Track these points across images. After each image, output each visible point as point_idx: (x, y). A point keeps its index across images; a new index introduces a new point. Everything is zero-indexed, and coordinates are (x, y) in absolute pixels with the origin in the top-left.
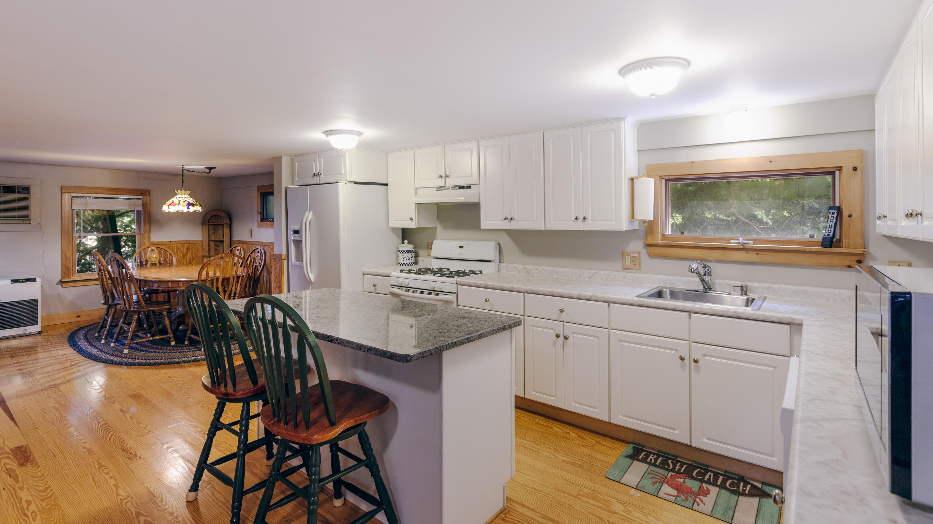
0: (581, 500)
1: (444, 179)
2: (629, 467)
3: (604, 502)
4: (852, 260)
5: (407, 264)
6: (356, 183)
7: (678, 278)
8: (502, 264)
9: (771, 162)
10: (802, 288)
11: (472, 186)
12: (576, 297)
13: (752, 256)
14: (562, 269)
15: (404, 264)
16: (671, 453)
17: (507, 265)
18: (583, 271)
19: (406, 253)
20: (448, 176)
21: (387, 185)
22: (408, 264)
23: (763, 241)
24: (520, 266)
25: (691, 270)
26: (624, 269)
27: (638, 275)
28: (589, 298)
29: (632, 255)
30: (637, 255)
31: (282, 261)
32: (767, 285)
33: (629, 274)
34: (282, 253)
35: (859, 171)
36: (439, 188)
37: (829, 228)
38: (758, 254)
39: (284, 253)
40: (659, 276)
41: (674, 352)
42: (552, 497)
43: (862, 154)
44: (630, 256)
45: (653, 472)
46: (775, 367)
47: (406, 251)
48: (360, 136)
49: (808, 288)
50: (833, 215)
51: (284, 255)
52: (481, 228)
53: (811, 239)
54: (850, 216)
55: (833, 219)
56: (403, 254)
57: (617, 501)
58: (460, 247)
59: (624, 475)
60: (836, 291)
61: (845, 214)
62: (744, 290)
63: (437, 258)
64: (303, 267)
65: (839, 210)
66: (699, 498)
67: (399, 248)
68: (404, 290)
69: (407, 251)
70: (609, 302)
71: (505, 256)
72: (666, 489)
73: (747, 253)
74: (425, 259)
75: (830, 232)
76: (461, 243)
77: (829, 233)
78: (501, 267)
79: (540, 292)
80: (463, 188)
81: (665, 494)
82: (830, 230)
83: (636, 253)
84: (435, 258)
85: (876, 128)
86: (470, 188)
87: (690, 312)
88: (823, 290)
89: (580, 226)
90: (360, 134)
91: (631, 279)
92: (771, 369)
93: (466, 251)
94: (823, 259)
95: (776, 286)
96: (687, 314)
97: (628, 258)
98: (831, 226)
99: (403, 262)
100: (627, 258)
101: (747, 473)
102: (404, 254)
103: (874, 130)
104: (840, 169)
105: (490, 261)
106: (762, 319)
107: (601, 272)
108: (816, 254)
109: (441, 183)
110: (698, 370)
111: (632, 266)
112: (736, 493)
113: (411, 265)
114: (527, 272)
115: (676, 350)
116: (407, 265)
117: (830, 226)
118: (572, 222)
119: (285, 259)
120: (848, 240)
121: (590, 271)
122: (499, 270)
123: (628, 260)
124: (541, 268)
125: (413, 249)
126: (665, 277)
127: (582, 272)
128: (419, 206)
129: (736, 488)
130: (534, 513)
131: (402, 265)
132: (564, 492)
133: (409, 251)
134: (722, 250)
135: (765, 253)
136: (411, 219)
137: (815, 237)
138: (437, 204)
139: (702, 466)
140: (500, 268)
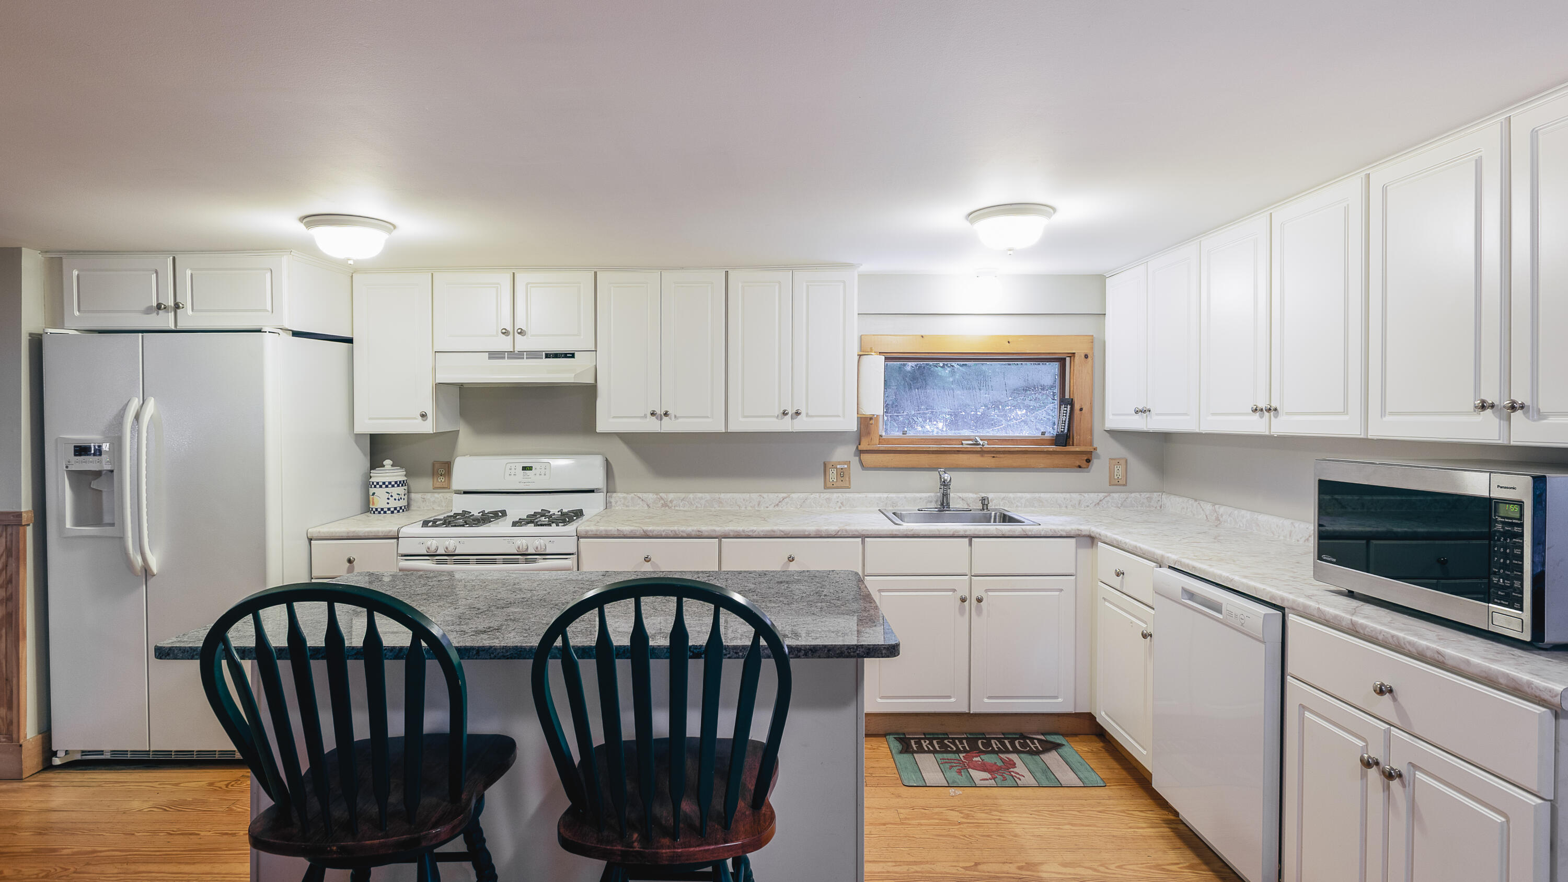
0: (910, 824)
1: (511, 337)
2: (917, 763)
3: (936, 817)
4: (1081, 461)
5: (395, 509)
6: (296, 334)
7: (902, 495)
8: (615, 495)
9: (1009, 342)
10: (1037, 495)
11: (576, 354)
12: (813, 534)
13: (987, 460)
14: (729, 495)
15: (389, 509)
16: (940, 732)
17: (625, 495)
18: (765, 495)
19: (393, 486)
20: (522, 333)
21: (349, 341)
22: (398, 509)
23: (997, 441)
24: (651, 497)
25: (944, 482)
26: (826, 487)
27: (848, 495)
28: (834, 533)
29: (838, 466)
30: (846, 466)
31: (21, 528)
32: (1003, 495)
33: (835, 495)
34: (20, 507)
35: (1089, 359)
36: (495, 355)
37: (1062, 423)
38: (994, 457)
39: (26, 505)
40: (877, 495)
41: (951, 593)
42: (878, 835)
43: (1091, 339)
44: (837, 468)
45: (945, 761)
46: (1061, 590)
47: (393, 483)
48: (390, 232)
49: (1042, 495)
50: (1065, 409)
51: (26, 512)
52: (598, 431)
53: (1043, 437)
54: (1081, 410)
55: (1066, 413)
56: (387, 490)
57: (946, 809)
58: (524, 468)
59: (923, 776)
60: (1068, 495)
61: (1077, 407)
62: (986, 503)
63: (465, 493)
64: (122, 539)
65: (1071, 403)
66: (1013, 772)
67: (371, 477)
68: (439, 562)
69: (396, 482)
70: (863, 537)
71: (619, 482)
72: (977, 775)
73: (982, 456)
74: (428, 496)
75: (1064, 429)
76: (527, 461)
77: (1062, 430)
78: (613, 500)
79: (750, 534)
80: (556, 356)
81: (981, 780)
82: (1064, 426)
83: (845, 463)
84: (458, 492)
85: (1106, 313)
86: (573, 356)
87: (971, 537)
88: (1056, 495)
89: (786, 425)
90: (390, 227)
91: (838, 502)
92: (1057, 593)
93: (540, 475)
94: (1057, 460)
95: (1011, 495)
96: (967, 540)
97: (833, 471)
98: (1065, 421)
99: (385, 506)
100: (831, 472)
101: (1026, 728)
102: (390, 489)
103: (1105, 314)
104: (1072, 355)
105: (592, 491)
106: (1050, 534)
107: (793, 495)
108: (1051, 454)
109: (505, 344)
110: (979, 612)
111: (840, 484)
112: (1034, 753)
113: (398, 511)
114: (665, 505)
115: (954, 590)
116: (396, 511)
117: (1063, 421)
118: (775, 419)
119: (28, 525)
120: (1078, 437)
121: (776, 495)
122: (608, 505)
123: (833, 475)
124: (691, 496)
125: (405, 479)
126: (885, 495)
127: (763, 498)
128: (440, 387)
129: (1028, 748)
130: (882, 864)
131: (385, 512)
132: (884, 824)
133: (400, 482)
134: (955, 454)
135: (1001, 455)
136: (424, 416)
137: (1046, 435)
138: (461, 386)
139: (979, 736)
140: (611, 503)
